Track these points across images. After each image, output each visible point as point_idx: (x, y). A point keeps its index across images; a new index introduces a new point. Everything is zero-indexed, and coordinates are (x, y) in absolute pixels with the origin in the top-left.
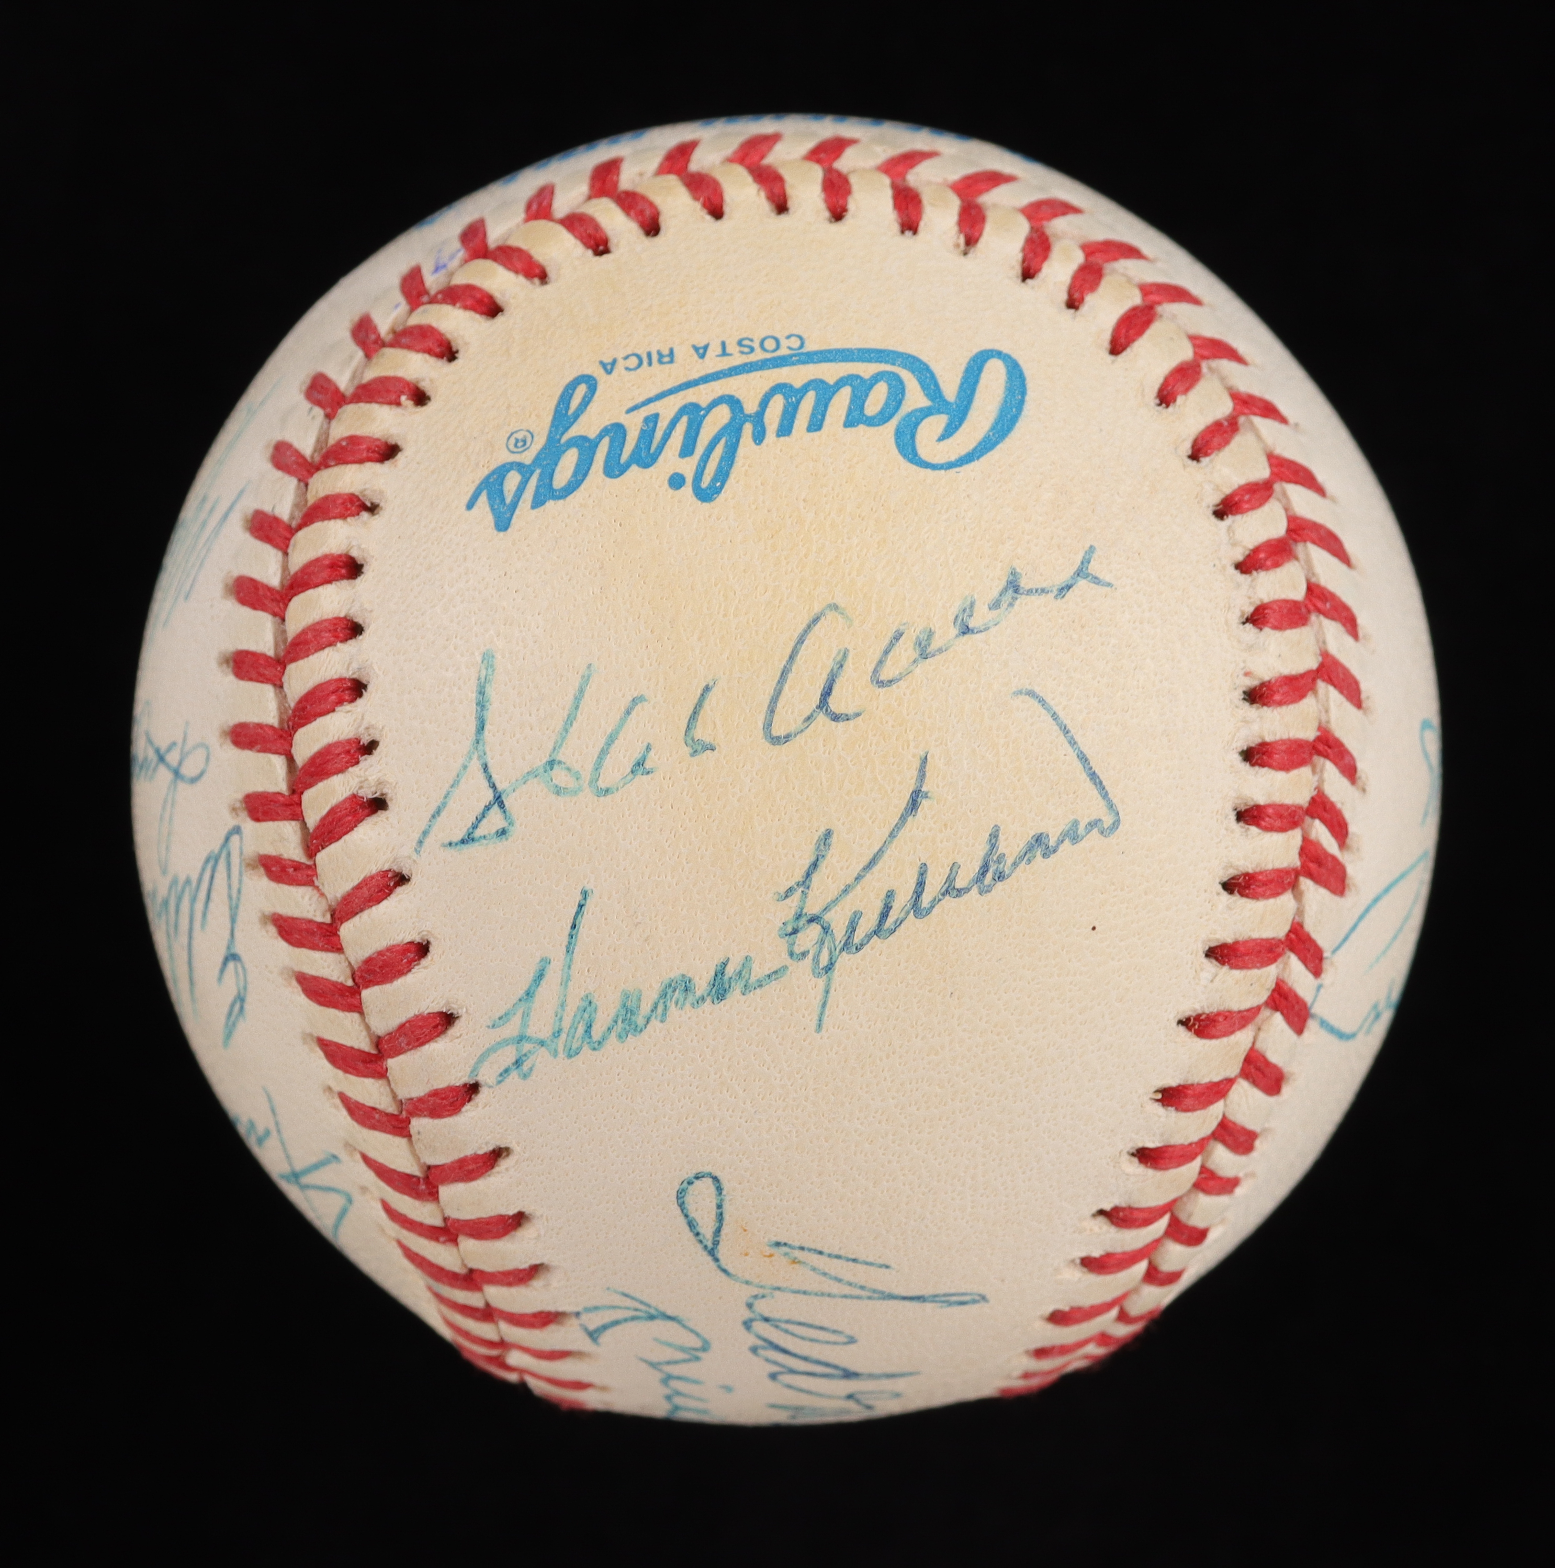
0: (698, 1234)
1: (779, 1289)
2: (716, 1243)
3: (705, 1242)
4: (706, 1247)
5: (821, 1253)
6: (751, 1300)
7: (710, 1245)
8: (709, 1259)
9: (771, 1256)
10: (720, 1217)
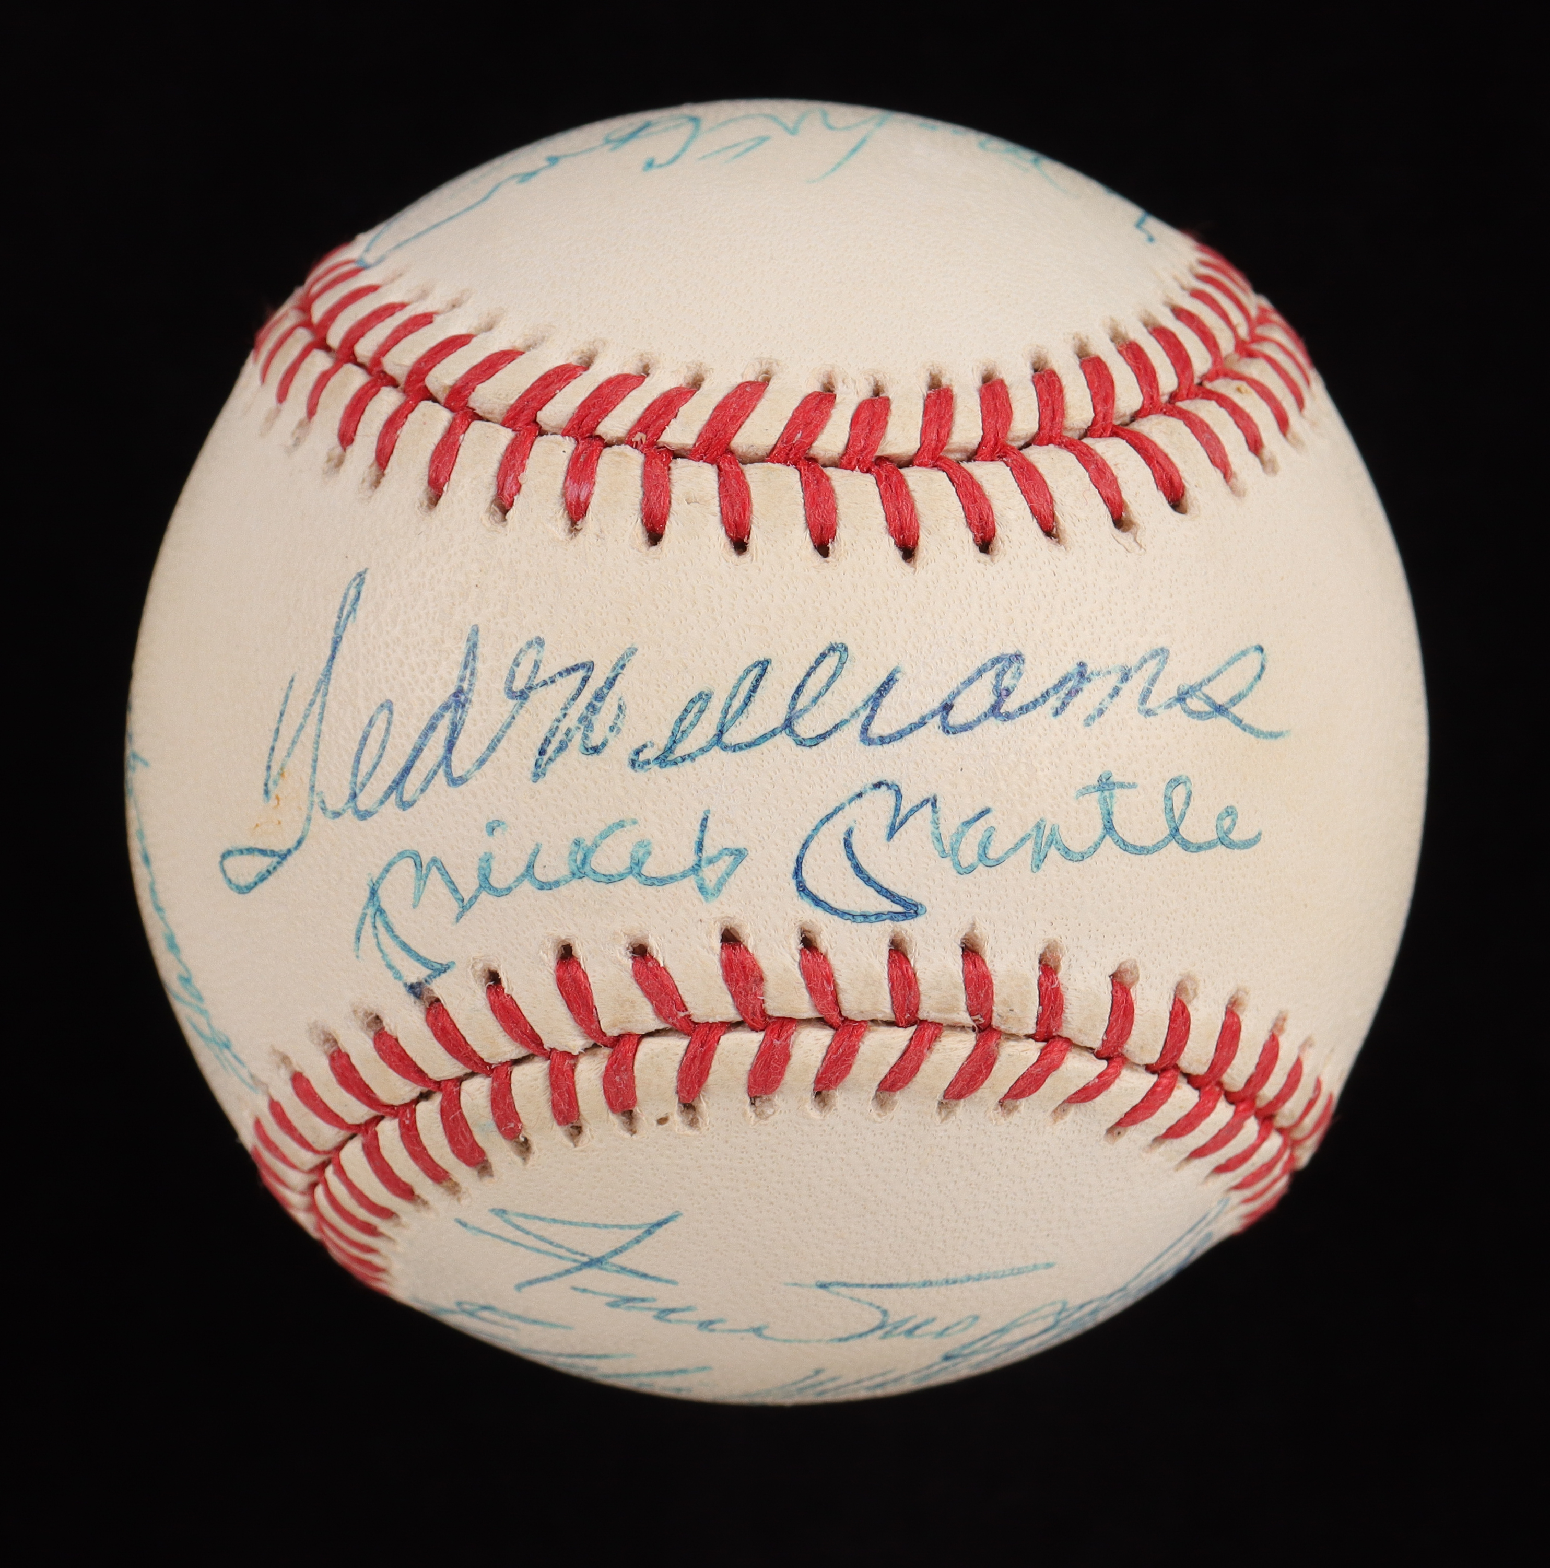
0: (269, 872)
1: (312, 787)
2: (273, 853)
3: (274, 864)
4: (279, 863)
5: (273, 749)
6: (329, 814)
7: (276, 859)
8: (289, 858)
9: (277, 798)
10: (250, 851)
